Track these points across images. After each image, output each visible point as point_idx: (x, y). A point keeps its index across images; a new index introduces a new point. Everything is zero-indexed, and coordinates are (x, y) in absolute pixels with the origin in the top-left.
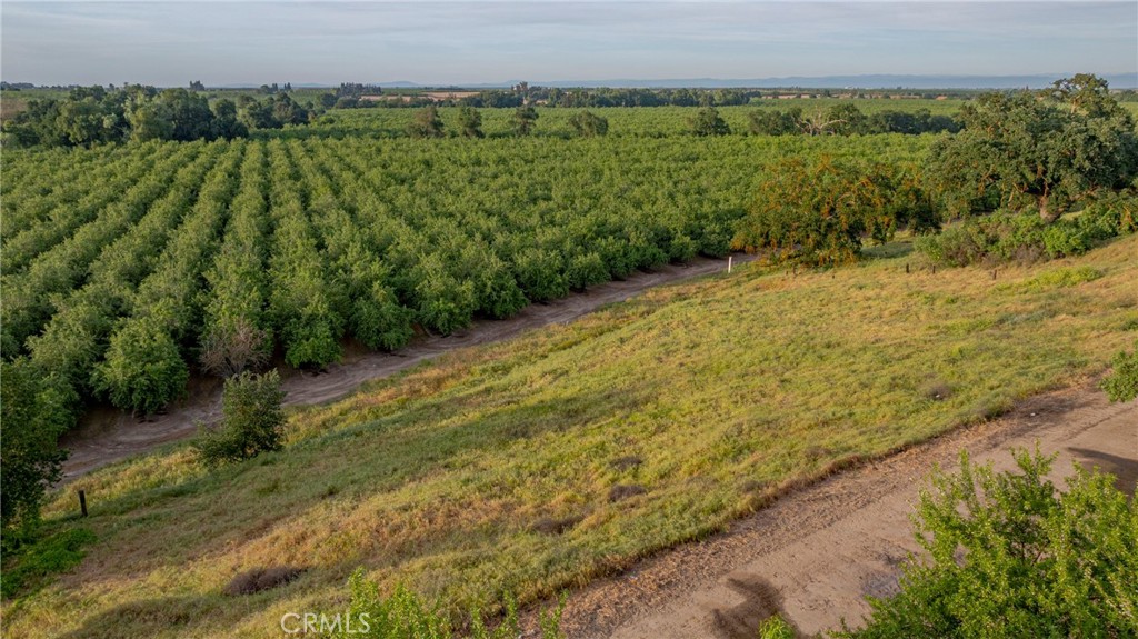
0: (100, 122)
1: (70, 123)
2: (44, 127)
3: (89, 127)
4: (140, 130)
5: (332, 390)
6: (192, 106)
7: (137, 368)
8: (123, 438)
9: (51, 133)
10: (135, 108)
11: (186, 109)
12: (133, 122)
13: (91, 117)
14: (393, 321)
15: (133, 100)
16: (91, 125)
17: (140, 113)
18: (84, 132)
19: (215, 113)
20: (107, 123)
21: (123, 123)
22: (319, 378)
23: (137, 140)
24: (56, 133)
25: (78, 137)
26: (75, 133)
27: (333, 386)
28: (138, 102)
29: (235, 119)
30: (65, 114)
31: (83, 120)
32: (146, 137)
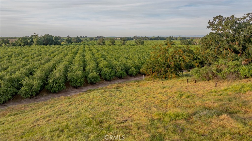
1: (21, 41)
11: (47, 39)
13: (26, 40)
15: (35, 36)
17: (36, 39)
18: (24, 43)
20: (29, 41)
21: (32, 41)
24: (19, 44)
25: (22, 44)
29: (58, 41)
31: (24, 41)
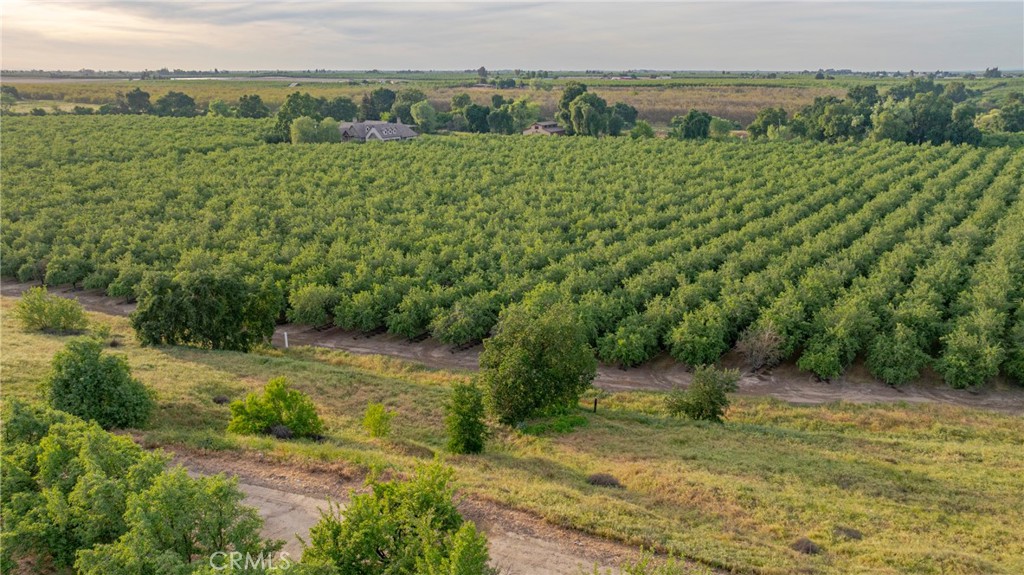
0: (850, 120)
1: (828, 120)
2: (811, 122)
3: (840, 124)
4: (877, 131)
5: (819, 397)
6: (933, 109)
7: (689, 338)
8: (669, 378)
9: (813, 127)
10: (881, 110)
11: (926, 113)
12: (875, 123)
13: (845, 116)
14: (901, 361)
15: (881, 104)
16: (842, 123)
17: (882, 116)
18: (835, 129)
19: (953, 117)
20: (854, 122)
21: (867, 123)
22: (819, 384)
23: (874, 138)
24: (817, 127)
25: (830, 132)
26: (829, 130)
27: (820, 394)
28: (885, 105)
29: (972, 124)
30: (827, 113)
31: (838, 119)
32: (880, 137)
